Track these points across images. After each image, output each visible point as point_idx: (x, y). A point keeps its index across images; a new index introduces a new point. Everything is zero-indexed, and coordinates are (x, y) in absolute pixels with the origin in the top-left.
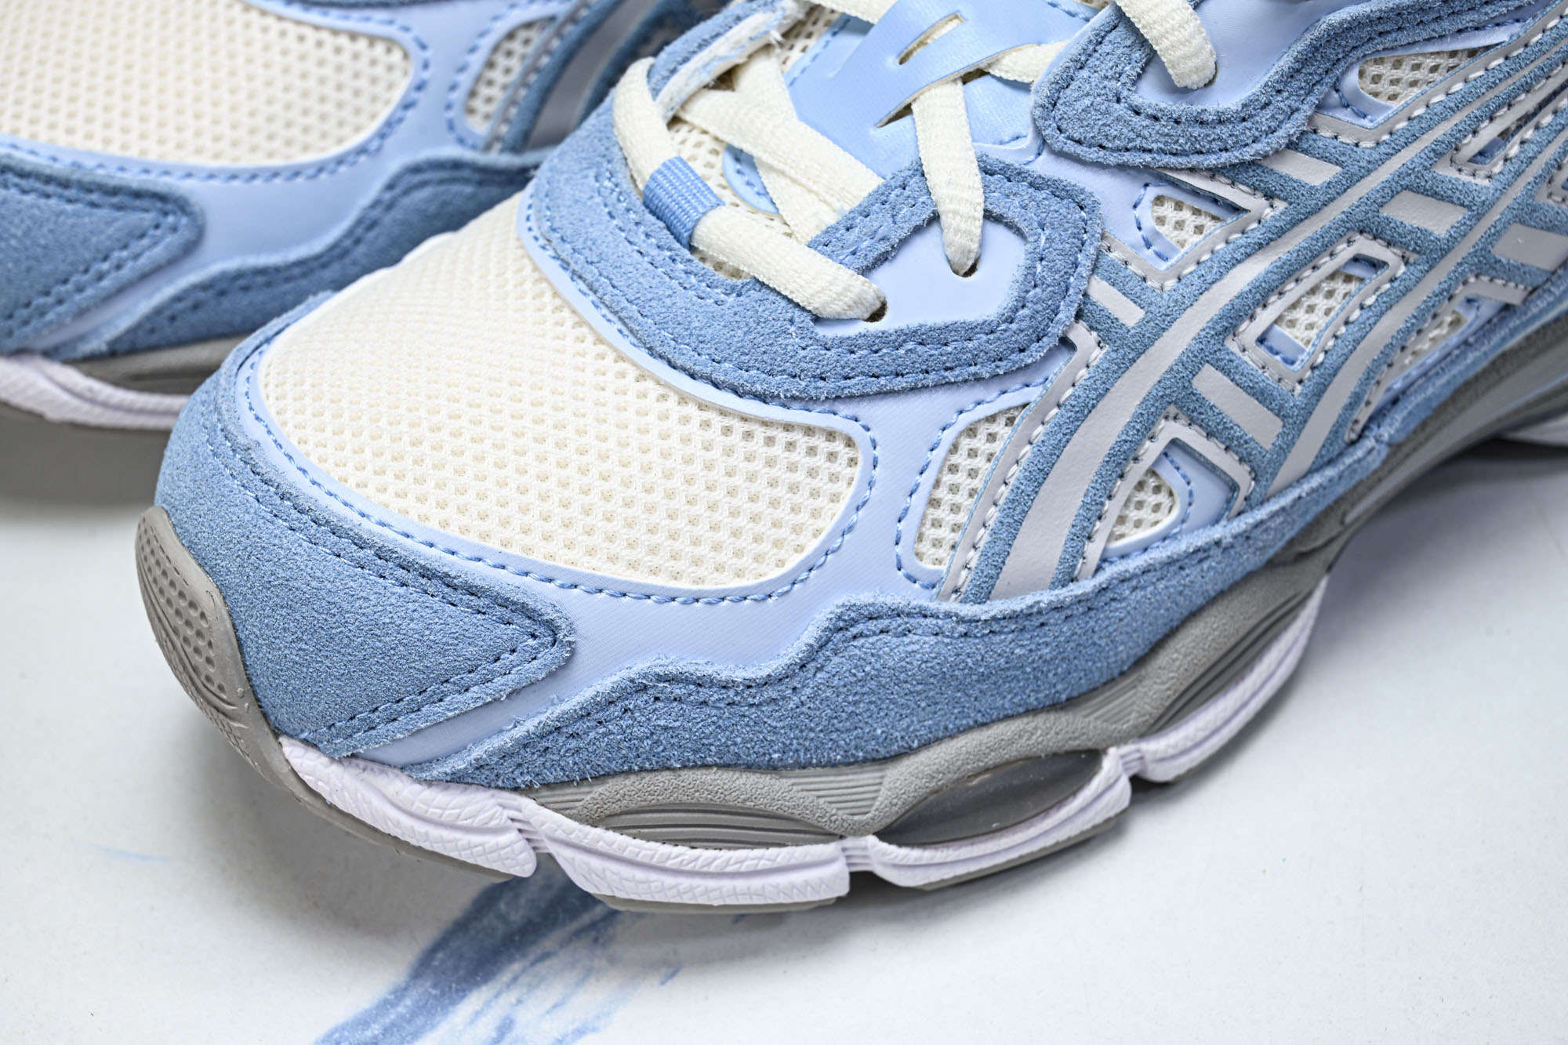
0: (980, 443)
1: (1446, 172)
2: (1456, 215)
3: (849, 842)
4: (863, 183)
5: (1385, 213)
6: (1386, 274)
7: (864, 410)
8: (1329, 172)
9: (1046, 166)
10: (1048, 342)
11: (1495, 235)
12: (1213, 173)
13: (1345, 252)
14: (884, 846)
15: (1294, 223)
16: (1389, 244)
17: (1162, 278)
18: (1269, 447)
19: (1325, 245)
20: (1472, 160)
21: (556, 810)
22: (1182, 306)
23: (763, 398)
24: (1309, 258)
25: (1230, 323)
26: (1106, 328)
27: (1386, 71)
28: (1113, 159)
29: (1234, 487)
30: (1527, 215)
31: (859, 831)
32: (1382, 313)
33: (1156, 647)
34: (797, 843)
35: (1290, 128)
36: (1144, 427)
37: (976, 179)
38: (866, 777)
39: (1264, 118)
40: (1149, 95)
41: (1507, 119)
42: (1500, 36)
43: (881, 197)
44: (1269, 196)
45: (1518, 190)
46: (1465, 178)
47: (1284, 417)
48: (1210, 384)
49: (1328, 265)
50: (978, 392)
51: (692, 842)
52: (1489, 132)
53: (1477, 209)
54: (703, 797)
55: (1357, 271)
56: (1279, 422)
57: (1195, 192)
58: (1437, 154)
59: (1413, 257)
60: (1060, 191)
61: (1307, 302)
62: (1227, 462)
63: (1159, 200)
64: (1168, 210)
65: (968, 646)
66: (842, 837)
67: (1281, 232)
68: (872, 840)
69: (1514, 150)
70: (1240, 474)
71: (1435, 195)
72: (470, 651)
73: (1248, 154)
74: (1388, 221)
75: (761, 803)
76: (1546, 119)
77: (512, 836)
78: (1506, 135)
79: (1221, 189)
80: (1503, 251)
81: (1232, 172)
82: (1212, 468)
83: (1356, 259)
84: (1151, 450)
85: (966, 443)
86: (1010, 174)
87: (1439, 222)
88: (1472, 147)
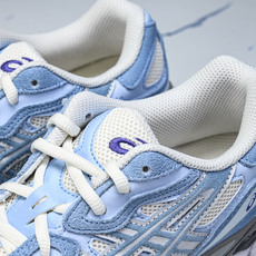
1: (164, 230)
2: (167, 240)
4: (23, 239)
5: (149, 241)
8: (135, 233)
9: (66, 235)
11: (177, 244)
12: (107, 234)
13: (140, 251)
15: (127, 245)
16: (151, 248)
19: (135, 250)
20: (170, 227)
24: (132, 253)
27: (148, 208)
28: (82, 232)
30: (185, 238)
35: (125, 223)
37: (48, 239)
39: (118, 222)
40: (90, 217)
41: (178, 217)
42: (175, 198)
43: (26, 244)
45: (182, 233)
46: (169, 231)
49: (136, 254)
52: (174, 221)
53: (172, 239)
55: (144, 255)
57: (103, 239)
58: (161, 226)
59: (157, 251)
60: (69, 241)
63: (94, 241)
64: (96, 243)
67: (124, 247)
69: (180, 224)
71: (161, 236)
73: (115, 230)
74: (150, 243)
76: (188, 216)
78: (179, 220)
79: (109, 238)
80: (179, 247)
81: (112, 234)
83: (143, 252)
86: (57, 237)
87: (163, 242)
88: (170, 224)
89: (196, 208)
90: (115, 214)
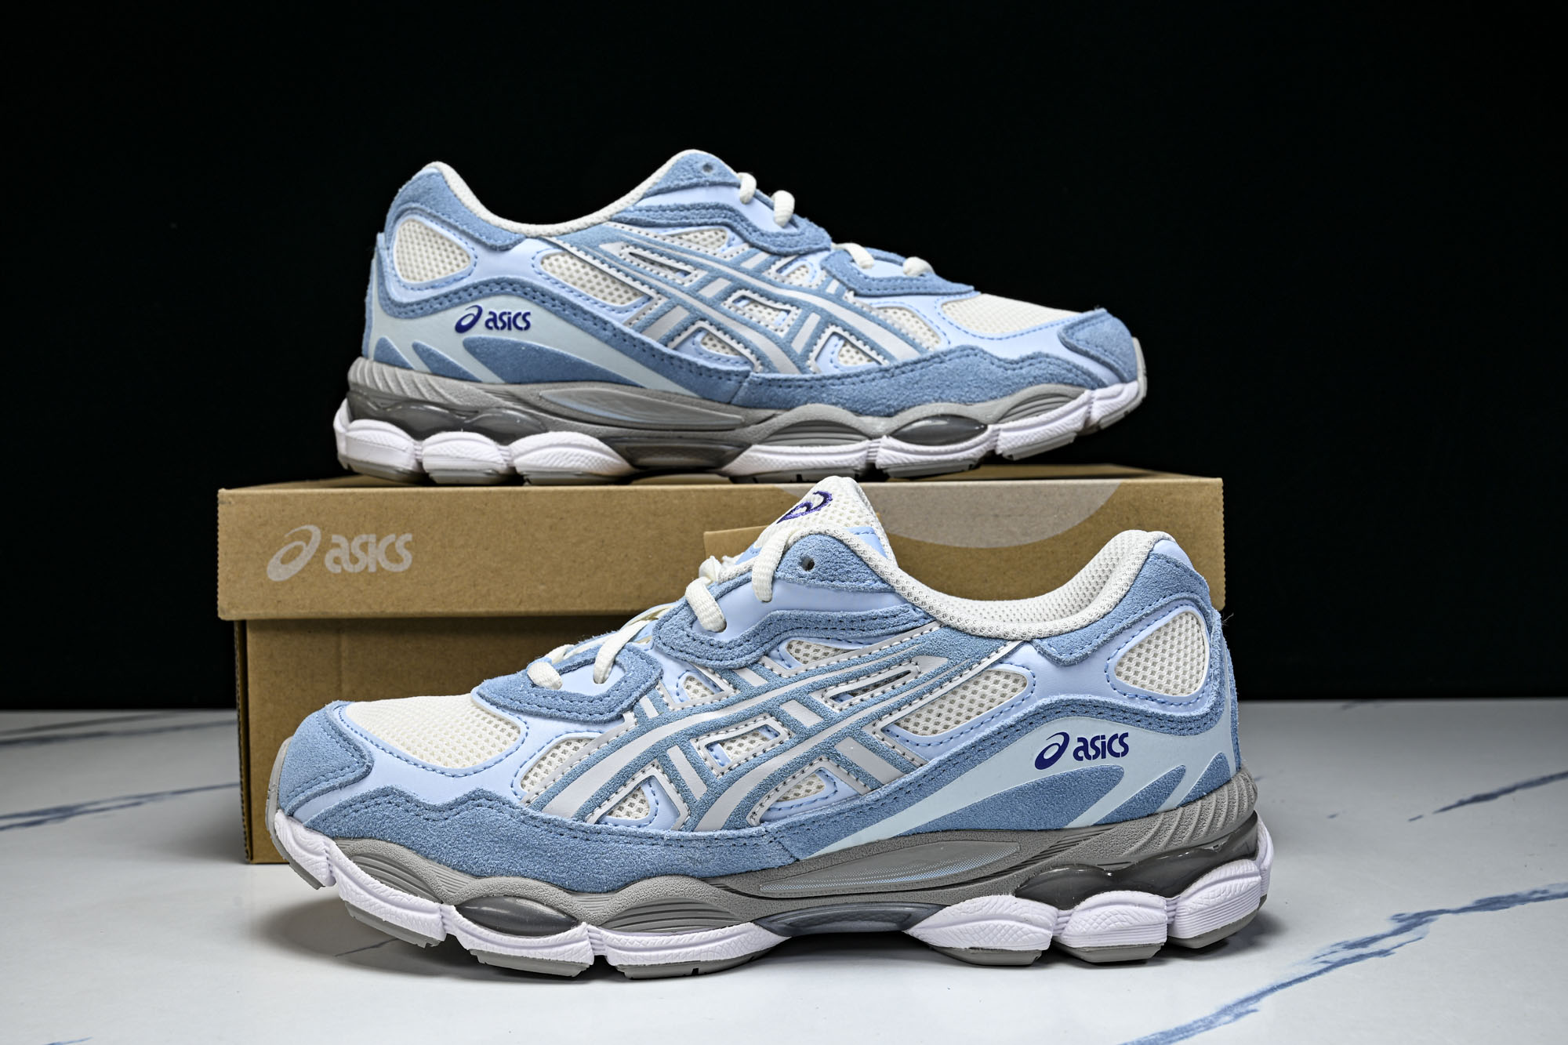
0: (569, 748)
1: (816, 697)
2: (818, 720)
3: (445, 907)
5: (782, 707)
6: (778, 739)
7: (530, 720)
8: (762, 682)
9: (651, 652)
10: (613, 714)
11: (837, 738)
12: (715, 671)
13: (761, 722)
14: (457, 913)
15: (740, 700)
16: (783, 725)
17: (675, 705)
18: (698, 799)
20: (834, 698)
21: (340, 848)
22: (677, 718)
23: (493, 703)
24: (744, 719)
25: (696, 733)
26: (641, 716)
27: (803, 649)
28: (674, 654)
29: (677, 814)
30: (856, 734)
31: (448, 902)
32: (771, 757)
33: (626, 885)
34: (422, 896)
35: (748, 658)
36: (638, 765)
38: (463, 878)
39: (737, 650)
40: (694, 632)
41: (854, 684)
42: (859, 647)
44: (735, 688)
45: (853, 720)
46: (828, 706)
47: (708, 786)
48: (675, 755)
49: (752, 726)
50: (577, 727)
51: (383, 880)
52: (844, 688)
53: (829, 722)
54: (391, 855)
55: (765, 734)
56: (705, 788)
57: (708, 680)
58: (814, 688)
59: (793, 735)
60: (650, 662)
61: (740, 741)
62: (677, 798)
63: (690, 679)
64: (693, 685)
65: (523, 828)
66: (442, 903)
67: (733, 703)
68: (453, 908)
69: (856, 701)
70: (682, 808)
71: (807, 706)
73: (728, 664)
74: (783, 712)
75: (412, 867)
76: (878, 692)
78: (853, 692)
79: (716, 679)
80: (841, 748)
81: (722, 672)
82: (669, 801)
83: (767, 728)
84: (640, 777)
85: (564, 746)
86: (635, 652)
87: (809, 720)
88: (834, 691)
89: (898, 684)
90: (737, 636)
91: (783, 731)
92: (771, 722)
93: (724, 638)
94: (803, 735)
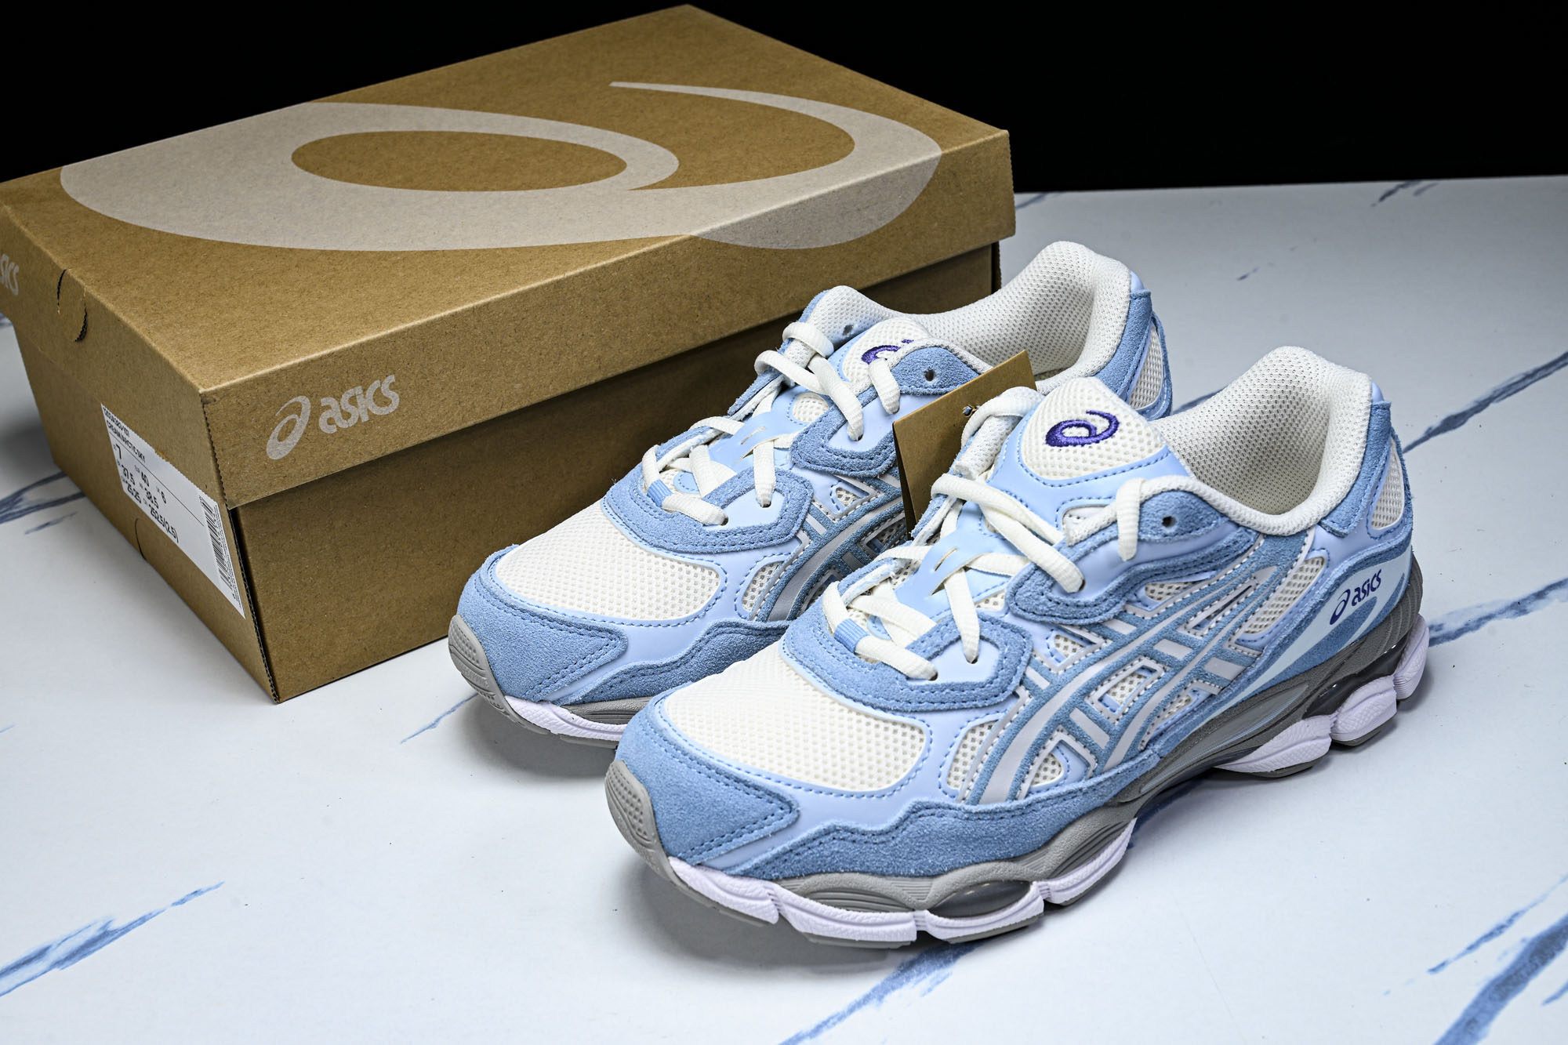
0: (977, 735)
1: (1181, 631)
2: (1188, 651)
3: (918, 913)
4: (928, 625)
5: (1155, 648)
6: (1155, 675)
7: (927, 717)
8: (1131, 629)
9: (1008, 619)
10: (1008, 693)
11: (1205, 661)
12: (1081, 627)
13: (1137, 664)
14: (932, 915)
15: (1116, 650)
16: (1157, 662)
17: (1058, 670)
18: (1103, 748)
19: (1129, 661)
20: (1195, 628)
21: (789, 890)
22: (1066, 682)
23: (884, 709)
24: (1121, 666)
25: (1087, 691)
26: (1033, 690)
27: (1157, 589)
28: (1039, 619)
29: (1088, 765)
30: (1219, 653)
31: (921, 908)
32: (1154, 693)
33: (1054, 837)
34: (894, 911)
35: (1115, 610)
36: (1047, 735)
37: (976, 621)
38: (924, 883)
39: (1104, 606)
41: (1209, 611)
42: (1207, 575)
43: (937, 630)
44: (1105, 638)
45: (1215, 642)
46: (1191, 635)
47: (1110, 735)
48: (1077, 716)
49: (1130, 669)
50: (977, 713)
51: (847, 907)
52: (1202, 616)
53: (1197, 650)
54: (853, 885)
55: (1143, 673)
56: (1108, 737)
57: (1073, 635)
58: (1179, 623)
59: (1168, 669)
60: (1015, 630)
61: (1121, 685)
62: (1085, 753)
63: (1057, 637)
64: (1061, 641)
65: (970, 824)
66: (913, 910)
67: (1109, 654)
68: (926, 912)
69: (1213, 624)
70: (1091, 759)
71: (1178, 642)
72: (754, 814)
73: (1097, 619)
74: (1157, 652)
75: (878, 890)
76: (1227, 612)
77: (769, 902)
78: (1209, 618)
79: (1084, 634)
80: (1208, 668)
81: (1090, 627)
82: (1078, 755)
83: (1143, 668)
84: (1051, 745)
85: (971, 736)
86: (994, 621)
87: (1180, 653)
88: (1194, 621)
89: (1242, 599)
90: (1100, 593)
91: (1157, 667)
92: (1147, 662)
93: (1088, 597)
94: (1175, 666)
